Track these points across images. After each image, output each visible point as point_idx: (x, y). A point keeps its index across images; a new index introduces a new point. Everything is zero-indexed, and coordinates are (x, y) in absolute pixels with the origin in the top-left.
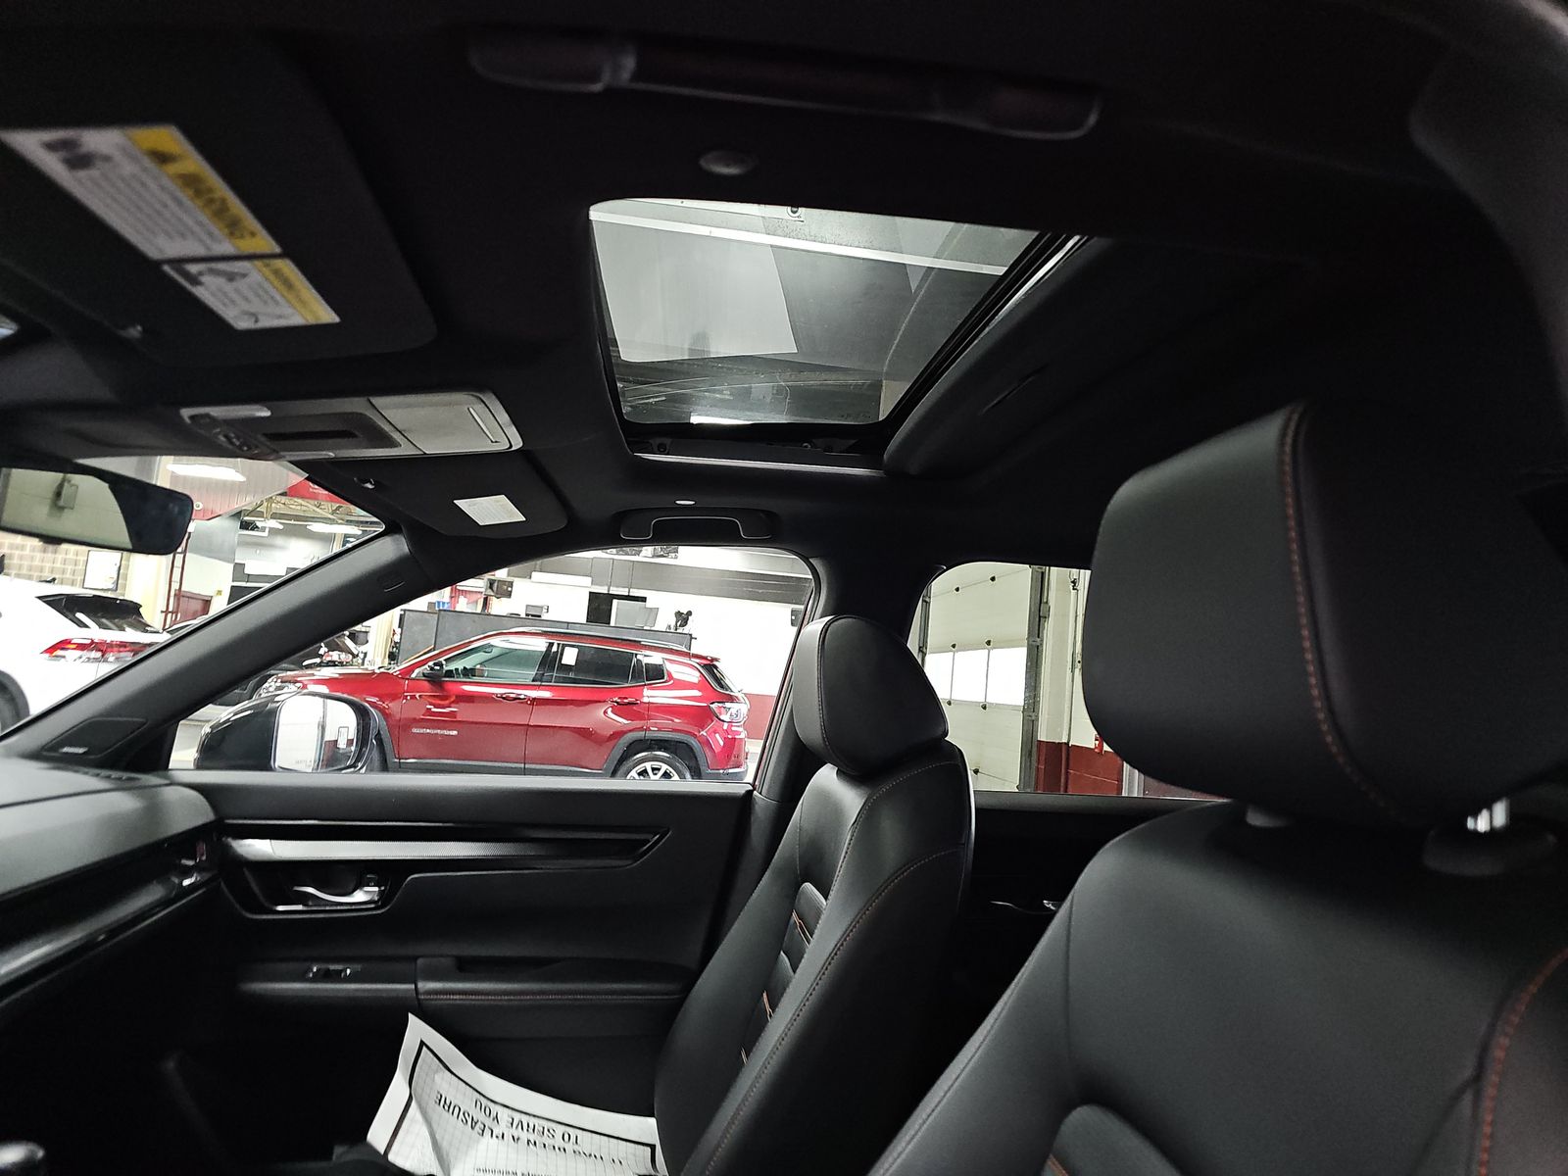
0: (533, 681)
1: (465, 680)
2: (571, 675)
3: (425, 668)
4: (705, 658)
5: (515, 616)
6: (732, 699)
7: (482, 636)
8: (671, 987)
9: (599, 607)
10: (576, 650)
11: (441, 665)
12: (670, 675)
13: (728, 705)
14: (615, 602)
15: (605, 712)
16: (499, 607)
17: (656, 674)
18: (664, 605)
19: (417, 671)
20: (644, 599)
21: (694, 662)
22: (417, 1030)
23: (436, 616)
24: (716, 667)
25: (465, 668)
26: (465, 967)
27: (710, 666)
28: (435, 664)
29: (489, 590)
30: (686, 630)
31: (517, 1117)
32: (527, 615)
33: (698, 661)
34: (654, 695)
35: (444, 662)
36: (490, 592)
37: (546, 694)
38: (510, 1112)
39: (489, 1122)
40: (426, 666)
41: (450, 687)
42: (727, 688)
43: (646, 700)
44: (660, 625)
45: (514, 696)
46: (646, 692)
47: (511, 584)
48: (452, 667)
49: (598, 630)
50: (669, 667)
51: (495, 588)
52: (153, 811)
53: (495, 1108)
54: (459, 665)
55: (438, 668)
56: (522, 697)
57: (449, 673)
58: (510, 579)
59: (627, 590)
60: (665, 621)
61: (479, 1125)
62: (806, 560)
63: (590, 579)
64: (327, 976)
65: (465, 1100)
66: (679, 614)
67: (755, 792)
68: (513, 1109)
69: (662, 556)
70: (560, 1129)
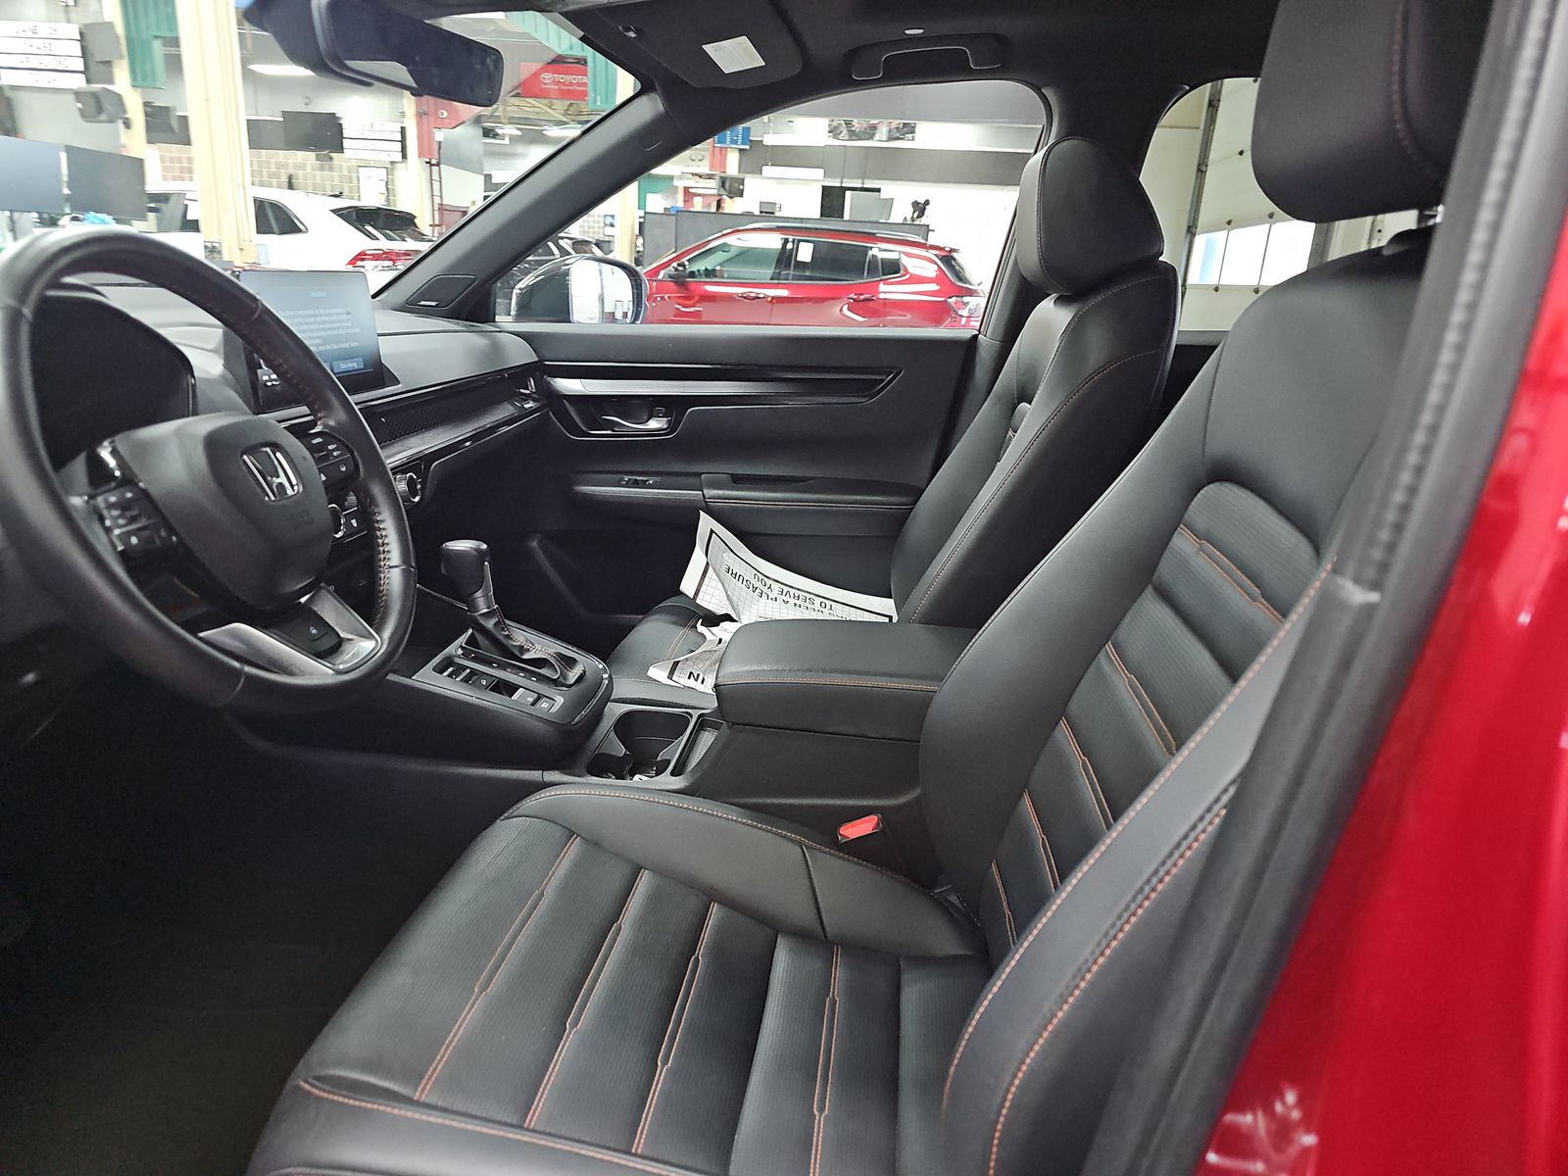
0: (771, 279)
1: (708, 280)
2: (808, 273)
3: (671, 270)
4: (942, 249)
5: (748, 215)
6: (971, 293)
7: (720, 234)
8: (904, 500)
9: (832, 201)
10: (812, 245)
11: (683, 265)
12: (906, 269)
13: (965, 299)
14: (848, 194)
15: (841, 310)
16: (732, 206)
17: (893, 268)
18: (900, 196)
19: (662, 273)
20: (878, 190)
21: (931, 254)
22: (706, 523)
23: (674, 218)
24: (955, 259)
25: (706, 269)
26: (738, 481)
27: (948, 258)
28: (679, 265)
29: (722, 189)
30: (924, 221)
31: (786, 589)
32: (761, 212)
33: (936, 252)
34: (890, 291)
35: (687, 263)
36: (722, 191)
37: (784, 293)
38: (781, 586)
39: (765, 589)
40: (671, 268)
41: (693, 287)
42: (966, 281)
43: (882, 296)
44: (896, 217)
45: (753, 295)
46: (882, 287)
47: (742, 182)
48: (694, 268)
49: (832, 224)
50: (905, 261)
51: (727, 186)
52: (496, 348)
53: (769, 582)
54: (700, 266)
55: (681, 268)
56: (762, 296)
57: (692, 274)
58: (741, 176)
59: (861, 181)
60: (901, 212)
61: (758, 590)
62: (1038, 90)
63: (822, 171)
64: (636, 484)
65: (748, 574)
66: (915, 204)
67: (980, 336)
68: (782, 584)
69: (898, 139)
70: (818, 600)
